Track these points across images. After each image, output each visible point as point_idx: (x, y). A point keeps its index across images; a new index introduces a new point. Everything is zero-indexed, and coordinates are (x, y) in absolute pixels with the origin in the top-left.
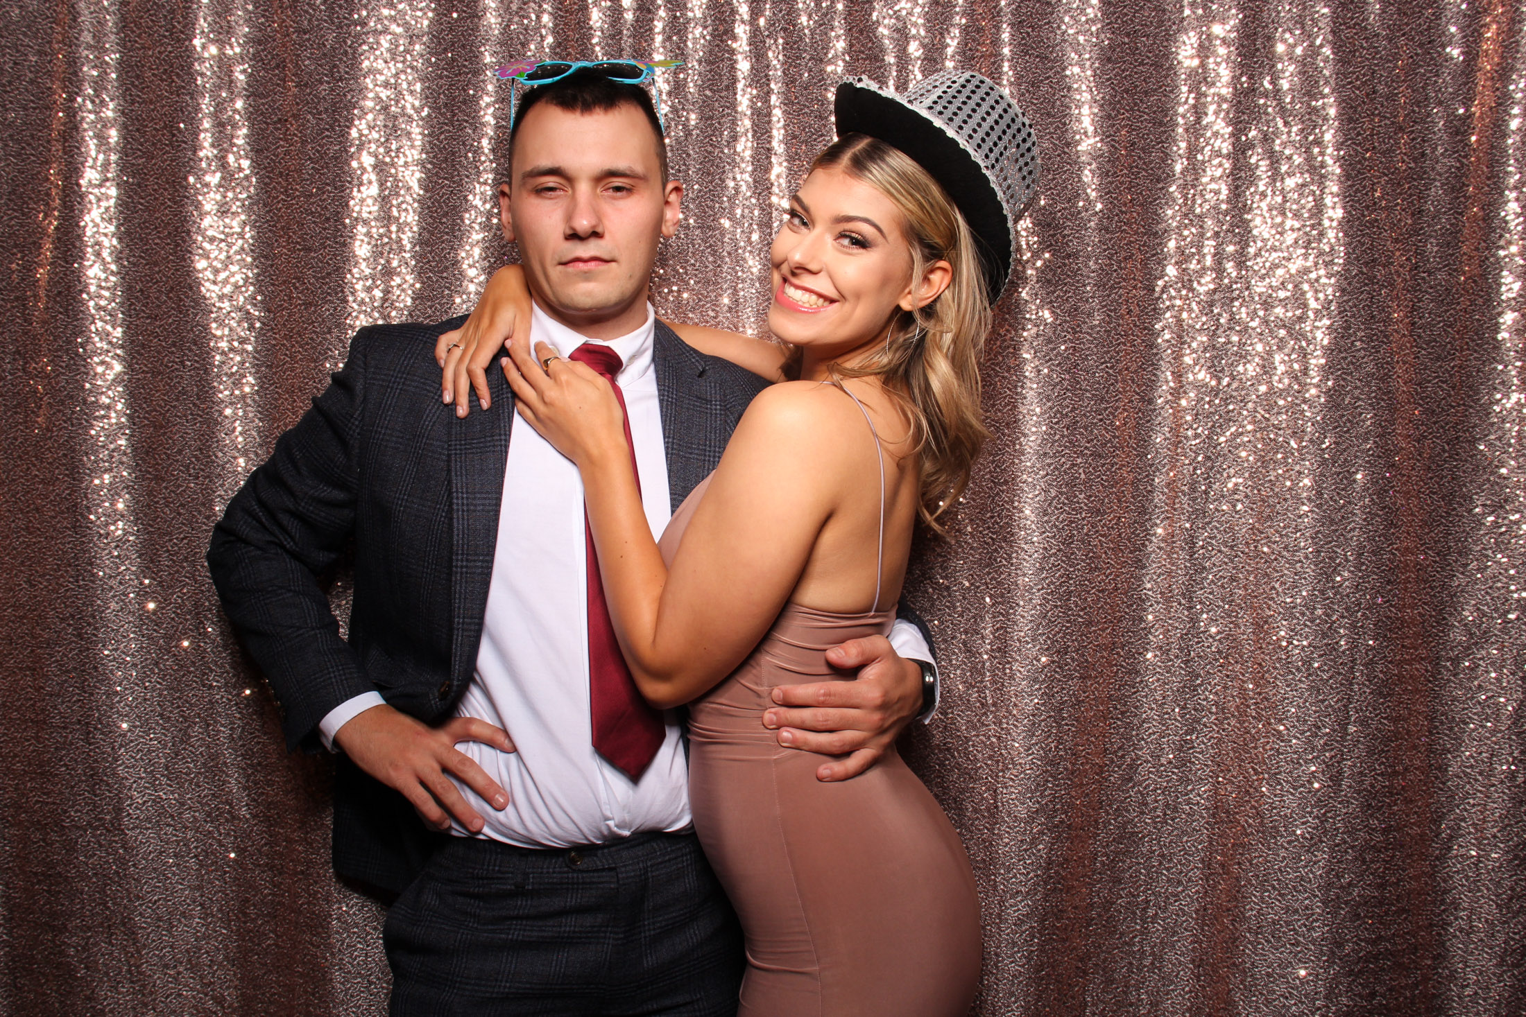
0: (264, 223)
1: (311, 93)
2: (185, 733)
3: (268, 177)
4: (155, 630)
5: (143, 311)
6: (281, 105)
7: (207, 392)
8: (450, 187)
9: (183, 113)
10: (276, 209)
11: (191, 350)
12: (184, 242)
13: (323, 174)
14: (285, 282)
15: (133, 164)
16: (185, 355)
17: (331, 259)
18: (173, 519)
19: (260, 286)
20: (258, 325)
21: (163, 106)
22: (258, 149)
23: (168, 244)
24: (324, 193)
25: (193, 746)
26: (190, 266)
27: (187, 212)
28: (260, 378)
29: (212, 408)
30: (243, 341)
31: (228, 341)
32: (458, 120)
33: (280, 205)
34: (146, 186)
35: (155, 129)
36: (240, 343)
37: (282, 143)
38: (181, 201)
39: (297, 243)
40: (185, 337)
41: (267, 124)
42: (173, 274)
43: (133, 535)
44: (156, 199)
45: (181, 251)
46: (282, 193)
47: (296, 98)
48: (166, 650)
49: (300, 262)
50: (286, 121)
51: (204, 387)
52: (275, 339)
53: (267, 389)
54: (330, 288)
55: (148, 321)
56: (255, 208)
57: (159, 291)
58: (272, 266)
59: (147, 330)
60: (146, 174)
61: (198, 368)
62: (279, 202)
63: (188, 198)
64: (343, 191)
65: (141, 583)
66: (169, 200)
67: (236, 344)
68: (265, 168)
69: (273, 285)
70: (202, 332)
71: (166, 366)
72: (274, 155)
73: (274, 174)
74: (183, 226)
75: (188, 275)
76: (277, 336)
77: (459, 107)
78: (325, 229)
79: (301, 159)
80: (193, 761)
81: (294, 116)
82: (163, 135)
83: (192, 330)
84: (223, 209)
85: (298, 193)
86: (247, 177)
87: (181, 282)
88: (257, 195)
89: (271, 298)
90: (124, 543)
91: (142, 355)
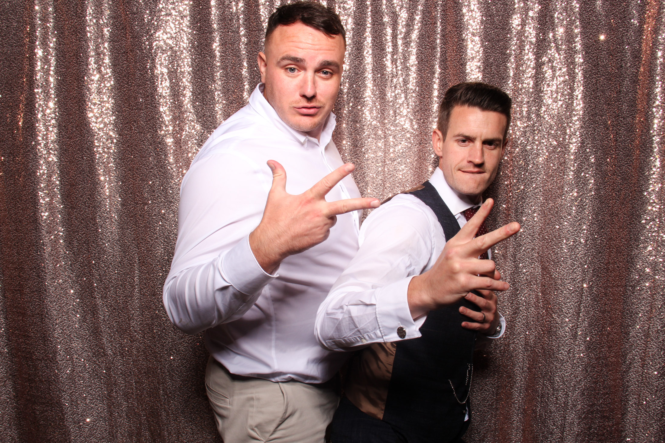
0: (117, 97)
1: (138, 41)
2: (85, 317)
3: (119, 77)
4: (71, 273)
5: (66, 135)
6: (125, 45)
7: (93, 170)
8: (201, 82)
9: (82, 49)
10: (123, 91)
11: (86, 152)
12: (83, 105)
13: (145, 76)
14: (128, 123)
15: (60, 71)
16: (84, 154)
17: (150, 113)
18: (79, 225)
19: (116, 124)
20: (115, 141)
21: (73, 46)
22: (115, 65)
23: (76, 106)
24: (146, 85)
25: (88, 323)
26: (85, 116)
27: (84, 92)
28: (116, 164)
29: (95, 177)
30: (109, 148)
31: (102, 148)
32: (203, 53)
33: (125, 89)
34: (66, 81)
35: (70, 56)
36: (107, 149)
37: (125, 62)
38: (82, 87)
39: (134, 106)
40: (84, 146)
41: (119, 54)
42: (78, 119)
43: (62, 232)
44: (71, 86)
45: (82, 109)
46: (126, 84)
47: (132, 43)
48: (76, 282)
49: (136, 115)
50: (127, 52)
51: (92, 168)
52: (123, 147)
53: (119, 169)
54: (150, 126)
55: (68, 139)
56: (114, 90)
57: (72, 126)
58: (121, 115)
59: (67, 144)
60: (66, 76)
61: (89, 160)
62: (124, 88)
63: (84, 86)
64: (154, 84)
65: (65, 253)
66: (76, 87)
67: (106, 150)
68: (118, 73)
69: (122, 124)
70: (91, 144)
71: (75, 159)
72: (122, 67)
73: (122, 75)
74: (82, 98)
75: (85, 120)
76: (124, 146)
77: (204, 48)
78: (147, 100)
79: (135, 70)
80: (88, 330)
81: (131, 51)
82: (73, 59)
83: (87, 143)
84: (100, 91)
85: (133, 85)
86: (110, 77)
87: (82, 123)
88: (114, 85)
89: (121, 130)
90: (58, 236)
91: (65, 154)
